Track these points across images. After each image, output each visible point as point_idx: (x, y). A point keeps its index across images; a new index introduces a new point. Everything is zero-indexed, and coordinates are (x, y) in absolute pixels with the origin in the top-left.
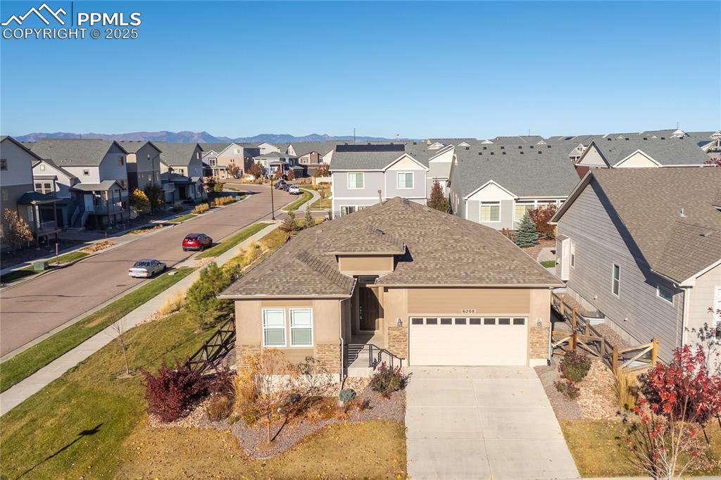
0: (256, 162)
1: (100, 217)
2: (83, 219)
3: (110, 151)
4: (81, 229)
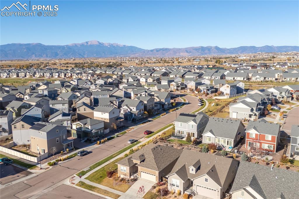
0: (199, 87)
3: (139, 103)
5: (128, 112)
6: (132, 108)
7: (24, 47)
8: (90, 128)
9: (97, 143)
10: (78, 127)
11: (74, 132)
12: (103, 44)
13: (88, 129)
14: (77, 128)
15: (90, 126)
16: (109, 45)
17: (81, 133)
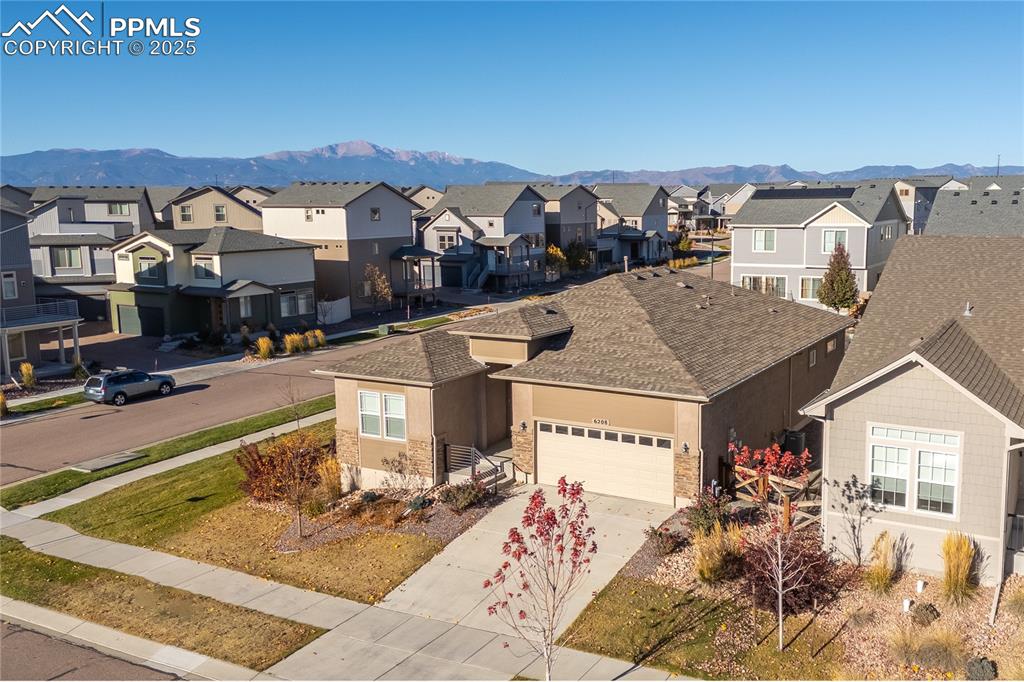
1: (502, 278)
2: (481, 280)
3: (521, 198)
4: (475, 291)
5: (461, 243)
6: (481, 222)
7: (98, 163)
8: (217, 270)
9: (256, 351)
10: (145, 266)
11: (121, 301)
12: (389, 155)
13: (209, 274)
14: (138, 276)
15: (216, 259)
16: (411, 159)
17: (163, 303)
